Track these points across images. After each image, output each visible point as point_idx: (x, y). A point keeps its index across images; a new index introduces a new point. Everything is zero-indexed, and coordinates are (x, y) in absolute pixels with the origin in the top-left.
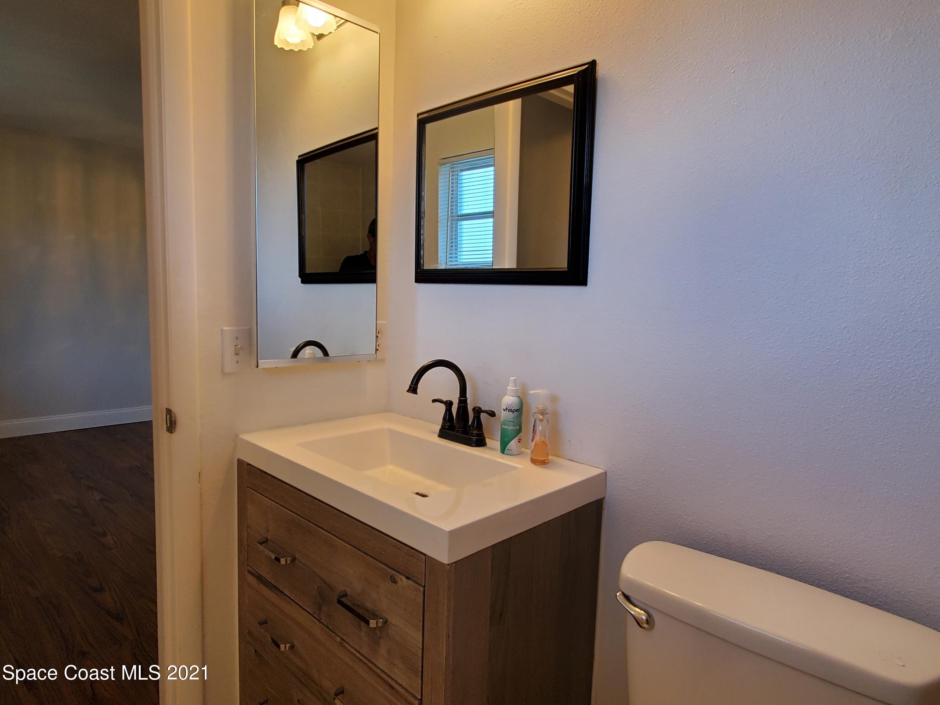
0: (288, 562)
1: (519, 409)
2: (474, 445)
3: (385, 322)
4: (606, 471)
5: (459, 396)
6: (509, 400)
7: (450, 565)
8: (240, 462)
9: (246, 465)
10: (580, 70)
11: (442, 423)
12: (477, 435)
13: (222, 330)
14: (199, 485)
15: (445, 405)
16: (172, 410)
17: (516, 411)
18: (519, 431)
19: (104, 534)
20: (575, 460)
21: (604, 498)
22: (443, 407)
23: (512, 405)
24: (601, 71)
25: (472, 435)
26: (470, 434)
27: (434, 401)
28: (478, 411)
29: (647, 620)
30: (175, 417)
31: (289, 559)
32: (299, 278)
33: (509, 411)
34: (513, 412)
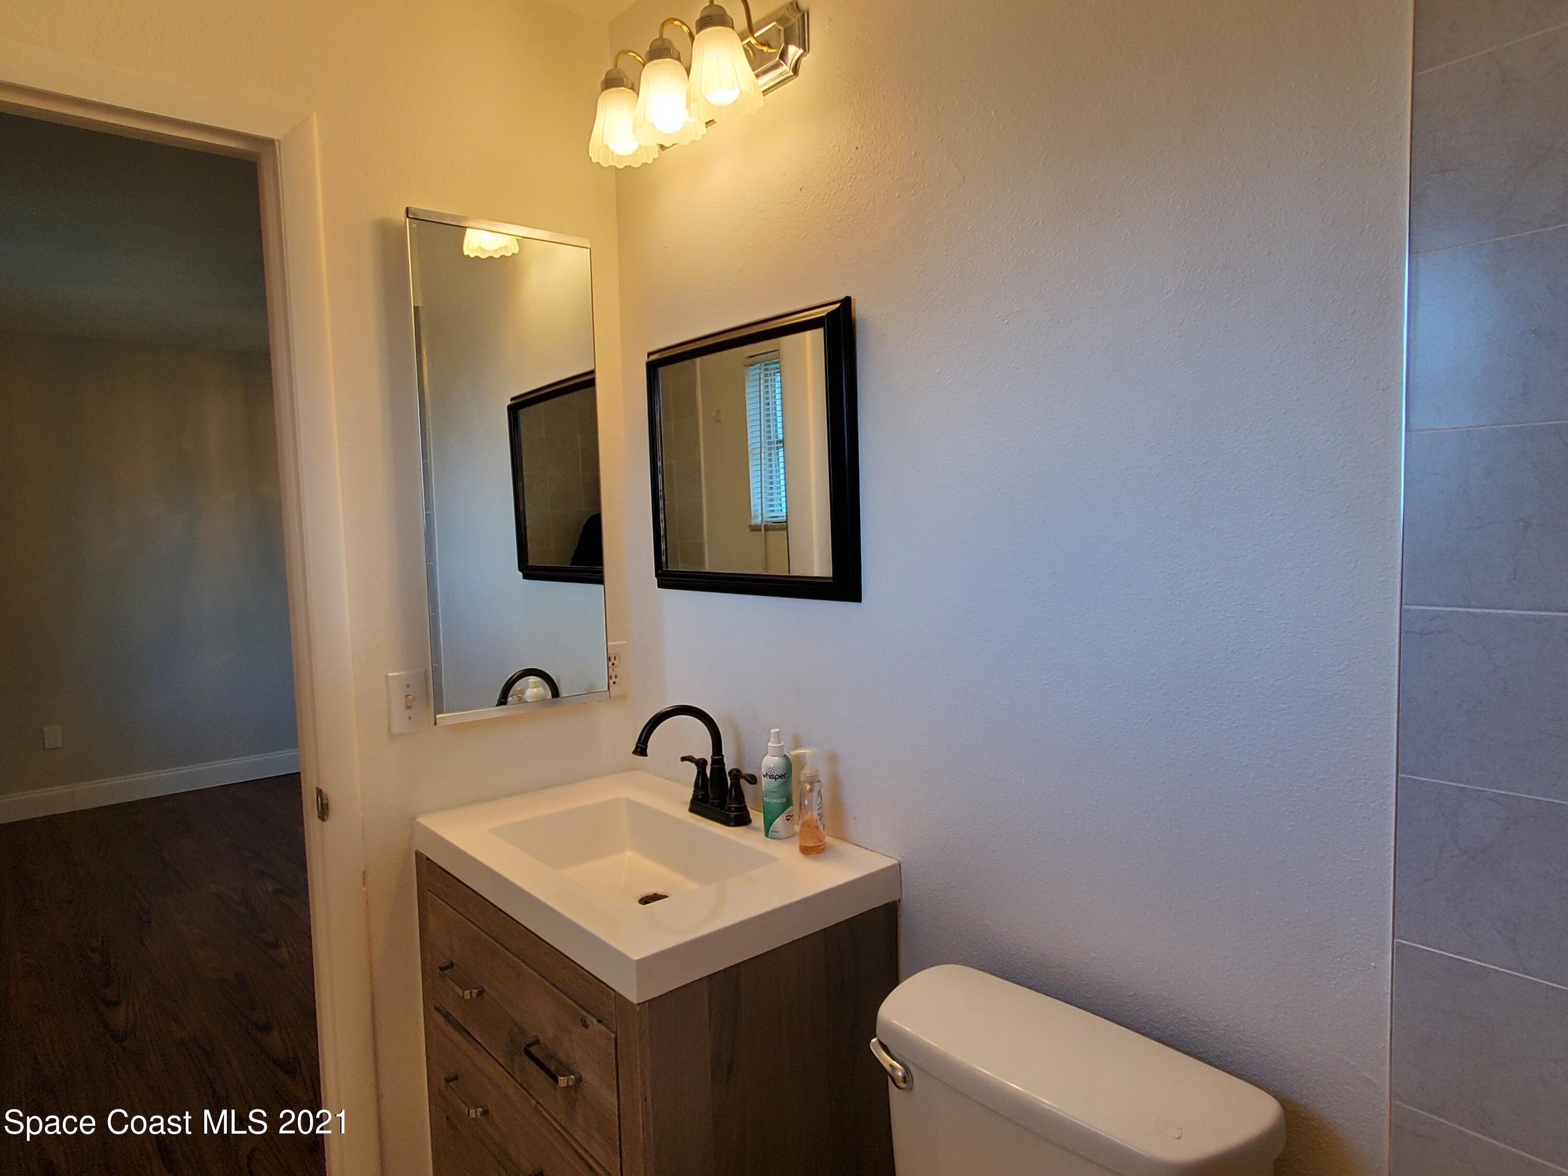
0: (474, 996)
1: (783, 774)
2: (732, 824)
3: (624, 642)
4: (899, 861)
5: (711, 754)
6: (771, 762)
7: (640, 1005)
8: (418, 855)
9: (425, 860)
10: (830, 310)
11: (694, 791)
12: (737, 809)
13: (387, 677)
14: (364, 889)
15: (696, 765)
16: (323, 790)
17: (780, 777)
18: (788, 803)
19: (277, 946)
20: (864, 846)
21: (900, 901)
22: (693, 769)
23: (774, 769)
24: (859, 310)
25: (729, 809)
26: (726, 809)
27: (683, 759)
28: (737, 774)
29: (905, 1077)
30: (327, 799)
31: (475, 992)
32: (519, 572)
33: (770, 778)
34: (776, 779)
